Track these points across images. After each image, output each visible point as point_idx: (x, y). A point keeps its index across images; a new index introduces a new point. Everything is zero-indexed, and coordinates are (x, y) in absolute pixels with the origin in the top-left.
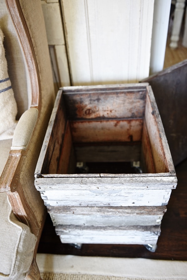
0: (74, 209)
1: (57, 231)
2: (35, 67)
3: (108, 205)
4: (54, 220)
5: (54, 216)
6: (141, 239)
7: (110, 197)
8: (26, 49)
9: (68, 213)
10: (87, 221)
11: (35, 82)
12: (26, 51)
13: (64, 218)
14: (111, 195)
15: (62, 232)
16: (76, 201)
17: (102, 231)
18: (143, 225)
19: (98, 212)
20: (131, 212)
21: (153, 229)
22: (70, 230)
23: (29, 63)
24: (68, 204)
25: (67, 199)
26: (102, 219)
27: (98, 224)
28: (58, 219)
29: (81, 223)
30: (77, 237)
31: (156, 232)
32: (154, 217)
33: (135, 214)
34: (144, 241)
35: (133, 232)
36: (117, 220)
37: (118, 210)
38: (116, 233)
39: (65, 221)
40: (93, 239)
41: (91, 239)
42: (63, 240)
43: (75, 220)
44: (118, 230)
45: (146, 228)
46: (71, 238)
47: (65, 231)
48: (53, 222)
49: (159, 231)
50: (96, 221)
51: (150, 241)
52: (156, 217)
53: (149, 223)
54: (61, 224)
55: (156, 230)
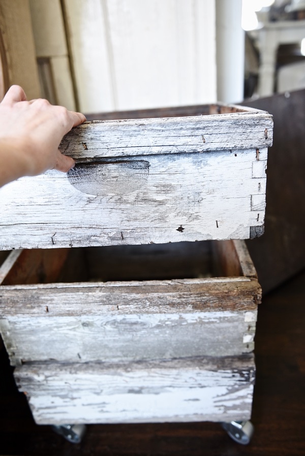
1: (19, 380)
4: (10, 346)
5: (8, 333)
6: (215, 402)
9: (35, 310)
10: (84, 345)
13: (33, 338)
15: (30, 380)
17: (120, 375)
18: (212, 353)
19: (104, 303)
20: (179, 301)
21: (238, 364)
22: (47, 373)
26: (117, 337)
27: (111, 354)
28: (20, 342)
29: (71, 352)
30: (68, 404)
31: (244, 372)
32: (236, 327)
33: (189, 308)
34: (222, 408)
35: (191, 374)
36: (153, 339)
37: (150, 295)
38: (154, 379)
39: (35, 348)
40: (105, 409)
41: (100, 409)
42: (39, 416)
43: (57, 345)
44: (157, 370)
45: (221, 363)
46: (55, 407)
47: (36, 377)
48: (10, 354)
49: (252, 368)
50: (106, 346)
51: (235, 407)
52: (240, 327)
53: (227, 347)
54: (26, 358)
55: (244, 366)
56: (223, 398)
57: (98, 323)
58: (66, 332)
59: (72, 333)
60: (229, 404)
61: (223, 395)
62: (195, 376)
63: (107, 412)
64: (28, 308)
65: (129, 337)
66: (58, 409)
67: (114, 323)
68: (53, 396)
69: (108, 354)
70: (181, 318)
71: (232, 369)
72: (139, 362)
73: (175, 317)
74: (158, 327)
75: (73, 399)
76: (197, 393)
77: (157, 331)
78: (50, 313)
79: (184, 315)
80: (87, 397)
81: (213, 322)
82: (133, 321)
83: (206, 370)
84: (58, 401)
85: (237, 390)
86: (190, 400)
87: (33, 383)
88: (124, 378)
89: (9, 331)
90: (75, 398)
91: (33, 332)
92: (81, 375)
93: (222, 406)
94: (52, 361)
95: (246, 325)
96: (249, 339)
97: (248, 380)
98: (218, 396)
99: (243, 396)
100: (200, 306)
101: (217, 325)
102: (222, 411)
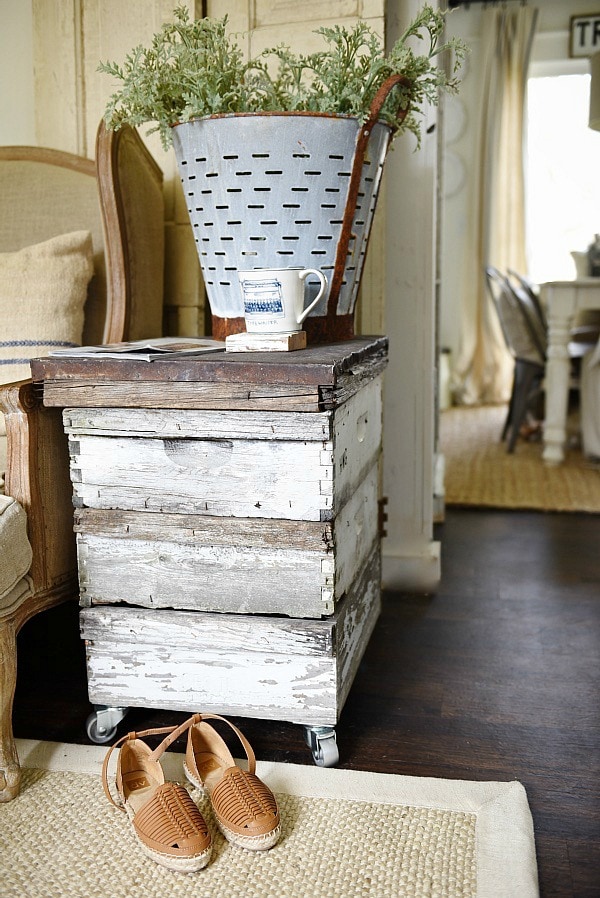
0: (131, 517)
1: (84, 621)
3: (205, 512)
4: (84, 579)
5: (85, 563)
6: (294, 688)
7: (208, 479)
8: (115, 254)
9: (117, 530)
10: (159, 586)
12: (114, 259)
13: (108, 571)
14: (210, 472)
15: (95, 622)
16: (138, 489)
18: (289, 611)
19: (181, 526)
20: (251, 531)
21: (314, 626)
22: (114, 615)
23: (115, 284)
24: (122, 500)
25: (120, 482)
26: (193, 578)
28: (91, 575)
29: (144, 593)
30: (130, 671)
31: (320, 637)
32: (313, 578)
34: (302, 699)
36: (228, 584)
37: (224, 522)
38: (224, 635)
39: (108, 584)
40: (169, 685)
41: (164, 684)
42: (94, 687)
43: (131, 583)
44: (228, 624)
46: (114, 676)
47: (102, 619)
48: (81, 589)
49: (328, 632)
50: (180, 590)
51: (317, 701)
52: (317, 578)
53: (305, 606)
54: (97, 597)
55: (320, 628)
56: (302, 683)
57: (176, 559)
58: (142, 565)
59: (148, 567)
60: (310, 693)
61: (303, 678)
62: (266, 635)
63: (172, 690)
64: (111, 527)
65: (205, 579)
66: (118, 680)
67: (192, 562)
68: (115, 658)
69: (181, 600)
71: (307, 630)
73: (251, 557)
74: (235, 569)
75: (137, 664)
76: (271, 671)
77: (232, 574)
78: (130, 534)
79: (261, 557)
80: (152, 664)
81: (289, 569)
82: (211, 562)
83: (279, 628)
84: (120, 666)
85: (319, 672)
86: (265, 682)
87: (97, 627)
88: (193, 631)
89: (87, 559)
90: (139, 664)
91: (110, 563)
92: (149, 622)
93: (303, 696)
94: (123, 604)
95: (324, 576)
96: (327, 596)
97: (323, 648)
98: (297, 679)
99: (325, 683)
100: (272, 540)
101: (294, 573)
102: (303, 706)
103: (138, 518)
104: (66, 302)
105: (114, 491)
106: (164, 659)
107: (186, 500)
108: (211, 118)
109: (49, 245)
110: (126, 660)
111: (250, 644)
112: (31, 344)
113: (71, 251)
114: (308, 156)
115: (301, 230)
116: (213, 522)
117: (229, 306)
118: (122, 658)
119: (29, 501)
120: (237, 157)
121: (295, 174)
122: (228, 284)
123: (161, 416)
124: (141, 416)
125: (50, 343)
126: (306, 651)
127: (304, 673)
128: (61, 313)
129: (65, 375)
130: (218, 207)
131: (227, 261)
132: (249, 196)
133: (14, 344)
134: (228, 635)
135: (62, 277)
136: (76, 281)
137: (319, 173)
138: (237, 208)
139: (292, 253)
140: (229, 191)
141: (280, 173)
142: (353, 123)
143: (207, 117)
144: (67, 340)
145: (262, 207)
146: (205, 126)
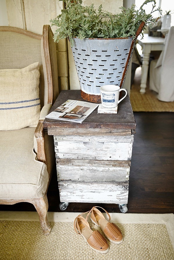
0: (73, 161)
1: (59, 185)
2: (52, 82)
3: (95, 159)
4: (59, 175)
7: (96, 151)
8: (49, 71)
9: (69, 164)
10: (80, 176)
11: (51, 91)
12: (49, 72)
13: (66, 173)
14: (97, 149)
15: (63, 185)
16: (75, 154)
17: (89, 185)
18: (117, 180)
19: (88, 163)
20: (109, 164)
21: (124, 184)
22: (68, 184)
24: (71, 156)
25: (70, 152)
26: (90, 174)
27: (88, 179)
28: (62, 174)
29: (76, 178)
30: (72, 195)
31: (126, 186)
32: (124, 173)
33: (111, 166)
34: (119, 199)
35: (110, 186)
36: (100, 175)
37: (101, 162)
38: (99, 187)
39: (66, 176)
40: (83, 197)
41: (81, 197)
42: (62, 199)
43: (72, 175)
44: (100, 184)
45: (119, 183)
46: (68, 196)
47: (65, 184)
48: (58, 177)
49: (128, 185)
50: (86, 176)
51: (123, 199)
52: (125, 173)
53: (121, 179)
54: (63, 179)
55: (126, 184)
56: (119, 195)
57: (85, 169)
58: (76, 171)
60: (121, 198)
61: (119, 194)
63: (83, 198)
64: (68, 163)
65: (94, 174)
66: (68, 197)
68: (67, 192)
69: (87, 179)
70: (109, 169)
71: (122, 185)
72: (95, 182)
73: (107, 169)
74: (102, 171)
75: (74, 193)
76: (111, 193)
77: (101, 173)
78: (73, 165)
80: (78, 193)
81: (117, 171)
82: (95, 169)
83: (115, 185)
84: (69, 194)
85: (124, 193)
86: (109, 196)
88: (91, 186)
89: (59, 170)
91: (66, 171)
92: (78, 185)
93: (119, 198)
94: (70, 180)
95: (127, 172)
96: (127, 176)
97: (126, 189)
98: (118, 195)
99: (125, 195)
100: (114, 166)
101: (119, 172)
102: (119, 200)
103: (76, 161)
104: (35, 87)
105: (68, 154)
106: (81, 192)
107: (89, 156)
108: (89, 39)
109: (27, 68)
110: (71, 192)
111: (107, 188)
112: (27, 101)
113: (34, 69)
114: (118, 51)
115: (114, 72)
116: (98, 162)
117: (90, 91)
118: (69, 192)
119: (45, 160)
120: (97, 51)
121: (114, 56)
122: (90, 86)
123: (84, 137)
124: (78, 137)
125: (33, 100)
126: (122, 190)
127: (120, 193)
128: (34, 90)
129: (55, 127)
130: (88, 64)
131: (90, 79)
132: (100, 62)
133: (22, 102)
134: (100, 187)
135: (33, 79)
136: (37, 79)
137: (121, 55)
138: (95, 65)
139: (111, 78)
140: (93, 60)
141: (110, 56)
142: (131, 39)
143: (88, 38)
144: (37, 98)
145: (104, 66)
146: (86, 41)
